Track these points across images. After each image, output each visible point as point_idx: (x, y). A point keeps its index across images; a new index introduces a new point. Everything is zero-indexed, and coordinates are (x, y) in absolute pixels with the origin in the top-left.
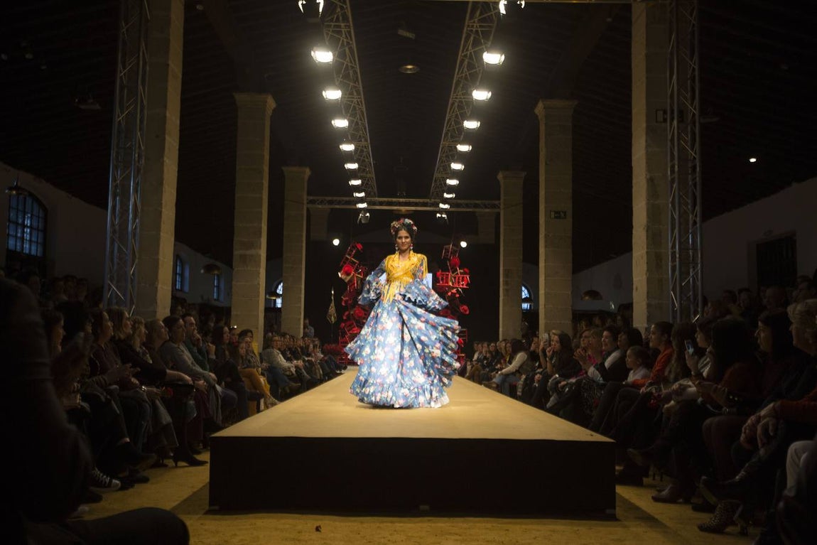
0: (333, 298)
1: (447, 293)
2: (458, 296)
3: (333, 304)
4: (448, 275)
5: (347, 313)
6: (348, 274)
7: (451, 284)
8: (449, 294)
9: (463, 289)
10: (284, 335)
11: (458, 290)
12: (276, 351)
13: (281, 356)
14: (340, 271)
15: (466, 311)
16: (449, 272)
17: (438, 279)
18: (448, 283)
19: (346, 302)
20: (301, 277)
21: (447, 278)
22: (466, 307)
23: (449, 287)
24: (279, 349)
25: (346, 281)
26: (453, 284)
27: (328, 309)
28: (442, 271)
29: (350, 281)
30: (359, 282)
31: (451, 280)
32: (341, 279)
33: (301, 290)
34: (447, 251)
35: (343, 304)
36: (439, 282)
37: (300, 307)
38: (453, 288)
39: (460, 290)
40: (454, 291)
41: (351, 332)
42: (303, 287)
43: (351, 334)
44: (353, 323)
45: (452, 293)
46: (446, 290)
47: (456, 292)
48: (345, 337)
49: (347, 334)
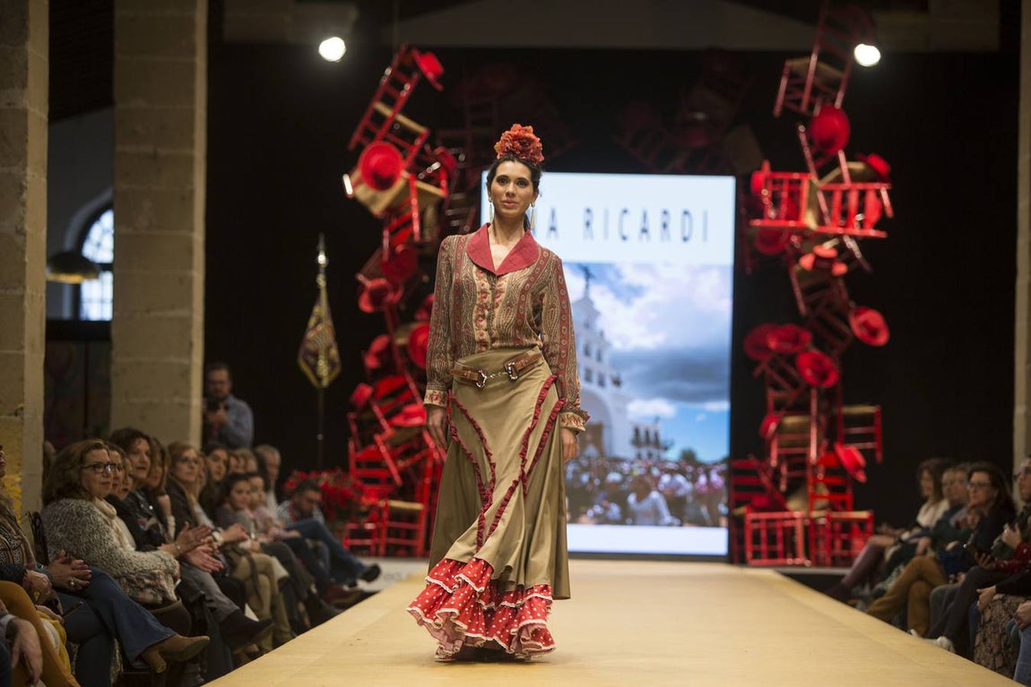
0: (321, 281)
1: (799, 255)
2: (840, 269)
3: (321, 309)
4: (799, 182)
5: (379, 344)
6: (381, 181)
7: (810, 220)
8: (807, 261)
9: (863, 242)
10: (125, 441)
11: (841, 248)
12: (102, 509)
13: (119, 524)
14: (349, 172)
15: (873, 332)
16: (804, 170)
17: (759, 199)
18: (799, 217)
19: (377, 297)
20: (188, 198)
21: (795, 195)
22: (874, 317)
23: (804, 233)
24: (111, 499)
25: (377, 209)
26: (821, 221)
27: (303, 327)
28: (774, 169)
29: (392, 210)
30: (430, 212)
31: (814, 204)
32: (354, 200)
33: (190, 251)
34: (797, 81)
35: (365, 305)
36: (763, 216)
37: (186, 323)
38: (824, 238)
39: (851, 244)
40: (827, 249)
41: (398, 420)
42: (199, 236)
43: (398, 428)
44: (407, 385)
45: (818, 258)
46: (792, 245)
47: (832, 253)
48: (373, 441)
49: (381, 430)
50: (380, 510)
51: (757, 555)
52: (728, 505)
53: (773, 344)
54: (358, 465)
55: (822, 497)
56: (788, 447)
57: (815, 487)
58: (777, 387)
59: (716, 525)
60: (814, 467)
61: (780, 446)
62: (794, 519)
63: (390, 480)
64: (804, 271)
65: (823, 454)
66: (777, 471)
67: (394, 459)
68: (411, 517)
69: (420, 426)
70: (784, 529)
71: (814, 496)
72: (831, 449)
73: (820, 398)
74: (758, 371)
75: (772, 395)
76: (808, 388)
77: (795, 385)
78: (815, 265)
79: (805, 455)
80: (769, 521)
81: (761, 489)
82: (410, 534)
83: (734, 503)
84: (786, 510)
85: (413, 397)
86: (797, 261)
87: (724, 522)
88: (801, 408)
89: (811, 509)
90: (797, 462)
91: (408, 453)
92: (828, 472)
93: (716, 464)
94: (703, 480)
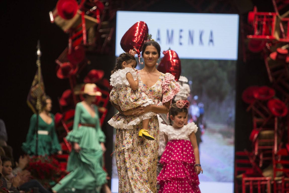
0: (38, 63)
1: (270, 52)
3: (38, 77)
4: (272, 17)
5: (66, 94)
6: (68, 15)
7: (276, 36)
8: (273, 56)
14: (52, 10)
16: (273, 11)
17: (252, 27)
18: (270, 34)
19: (65, 71)
21: (269, 23)
23: (273, 42)
25: (66, 28)
26: (281, 36)
27: (29, 86)
28: (259, 11)
29: (75, 29)
30: (91, 30)
31: (278, 29)
32: (54, 24)
35: (60, 75)
36: (253, 34)
38: (282, 44)
40: (283, 49)
45: (279, 54)
46: (266, 47)
47: (286, 52)
53: (256, 96)
55: (280, 170)
56: (263, 145)
57: (277, 165)
58: (258, 116)
60: (276, 155)
61: (259, 145)
62: (266, 181)
64: (272, 60)
65: (280, 149)
66: (258, 157)
70: (261, 185)
71: (276, 170)
72: (284, 147)
73: (279, 122)
74: (248, 109)
75: (256, 120)
76: (274, 117)
77: (267, 115)
78: (277, 57)
79: (272, 150)
80: (254, 181)
81: (250, 166)
83: (237, 172)
84: (263, 176)
86: (269, 55)
88: (270, 127)
89: (275, 176)
90: (268, 153)
92: (283, 158)
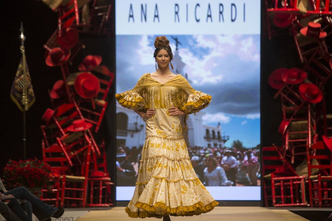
0: (22, 49)
1: (300, 27)
2: (324, 35)
3: (23, 65)
5: (58, 85)
8: (304, 31)
11: (324, 23)
19: (55, 58)
25: (54, 7)
27: (13, 77)
30: (85, 8)
35: (49, 63)
38: (313, 17)
40: (316, 23)
41: (70, 129)
43: (71, 133)
44: (75, 108)
45: (310, 28)
47: (319, 25)
48: (56, 141)
49: (60, 135)
50: (61, 181)
51: (278, 201)
52: (260, 172)
53: (284, 80)
54: (47, 155)
55: (316, 167)
56: (295, 138)
57: (311, 161)
58: (288, 104)
59: (255, 185)
60: (311, 149)
61: (290, 138)
62: (299, 180)
63: (66, 163)
64: (302, 35)
65: (315, 142)
66: (289, 152)
67: (68, 151)
68: (79, 184)
69: (83, 132)
70: (294, 185)
71: (311, 167)
72: (320, 139)
74: (276, 95)
75: (285, 109)
76: (306, 104)
77: (298, 103)
78: (308, 32)
79: (306, 143)
80: (285, 181)
81: (280, 163)
82: (78, 194)
83: (264, 172)
84: (295, 175)
85: (79, 115)
86: (299, 31)
87: (259, 182)
89: (310, 174)
90: (300, 147)
91: (76, 147)
92: (318, 152)
93: (253, 149)
94: (246, 158)
